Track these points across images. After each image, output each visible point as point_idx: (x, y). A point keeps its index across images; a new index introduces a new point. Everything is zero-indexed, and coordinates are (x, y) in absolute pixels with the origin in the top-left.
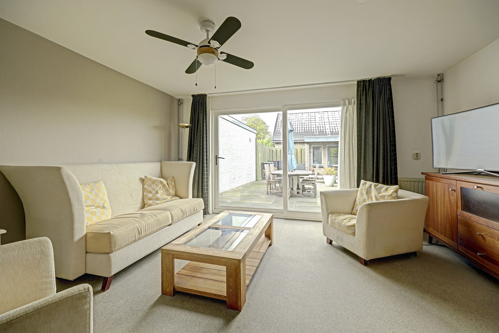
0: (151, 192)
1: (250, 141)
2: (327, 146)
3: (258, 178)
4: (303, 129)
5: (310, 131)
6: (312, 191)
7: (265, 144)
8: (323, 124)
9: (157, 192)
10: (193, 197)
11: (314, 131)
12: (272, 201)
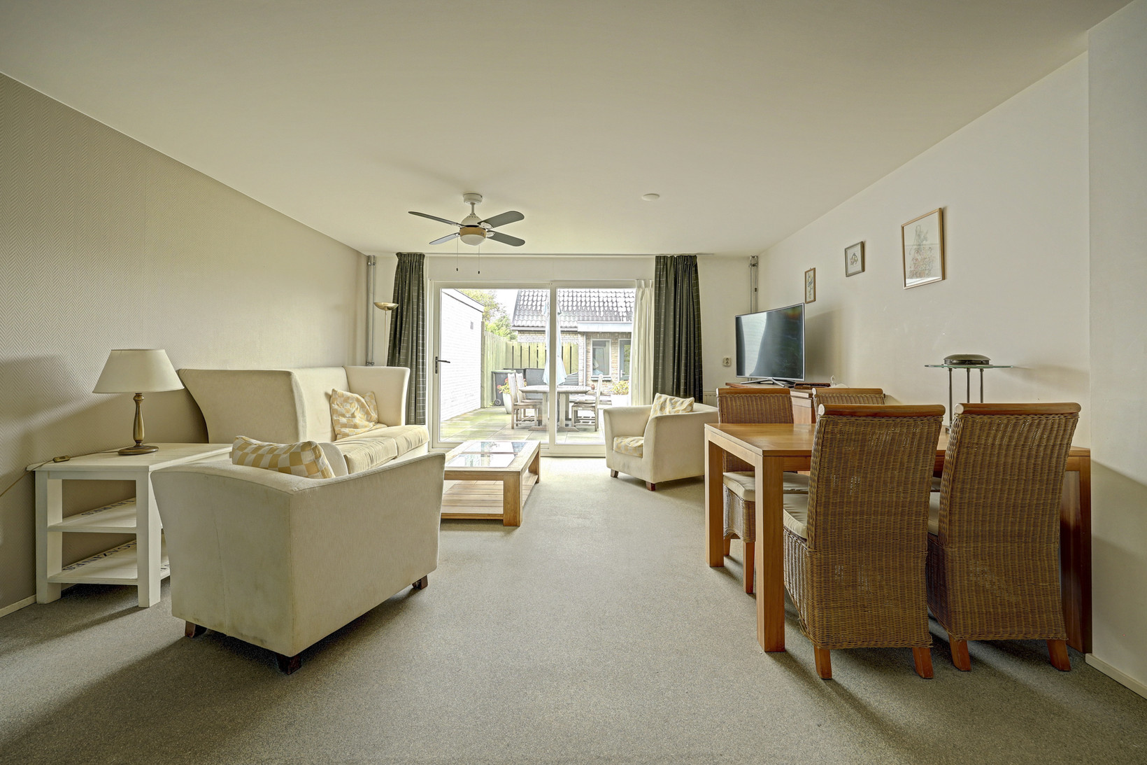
0: (343, 416)
1: (472, 328)
2: (619, 340)
3: (485, 403)
4: (575, 304)
5: (588, 308)
6: (591, 421)
7: (492, 331)
8: (614, 295)
9: (353, 416)
10: (408, 423)
11: (595, 309)
12: (523, 438)
